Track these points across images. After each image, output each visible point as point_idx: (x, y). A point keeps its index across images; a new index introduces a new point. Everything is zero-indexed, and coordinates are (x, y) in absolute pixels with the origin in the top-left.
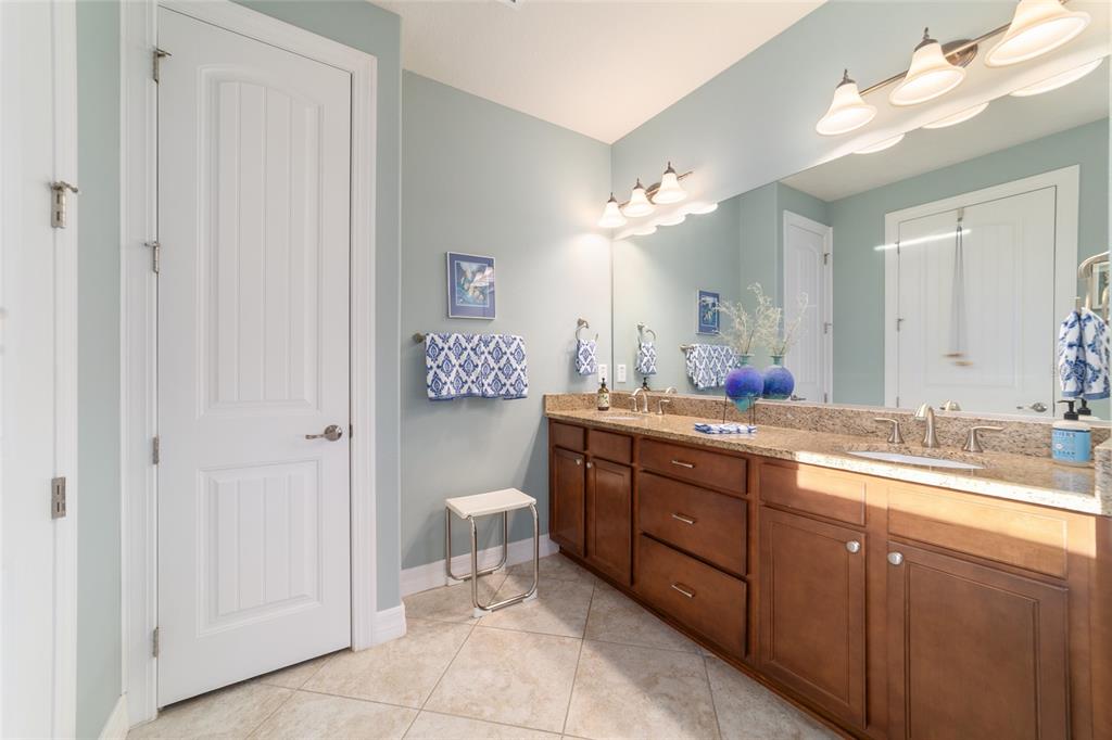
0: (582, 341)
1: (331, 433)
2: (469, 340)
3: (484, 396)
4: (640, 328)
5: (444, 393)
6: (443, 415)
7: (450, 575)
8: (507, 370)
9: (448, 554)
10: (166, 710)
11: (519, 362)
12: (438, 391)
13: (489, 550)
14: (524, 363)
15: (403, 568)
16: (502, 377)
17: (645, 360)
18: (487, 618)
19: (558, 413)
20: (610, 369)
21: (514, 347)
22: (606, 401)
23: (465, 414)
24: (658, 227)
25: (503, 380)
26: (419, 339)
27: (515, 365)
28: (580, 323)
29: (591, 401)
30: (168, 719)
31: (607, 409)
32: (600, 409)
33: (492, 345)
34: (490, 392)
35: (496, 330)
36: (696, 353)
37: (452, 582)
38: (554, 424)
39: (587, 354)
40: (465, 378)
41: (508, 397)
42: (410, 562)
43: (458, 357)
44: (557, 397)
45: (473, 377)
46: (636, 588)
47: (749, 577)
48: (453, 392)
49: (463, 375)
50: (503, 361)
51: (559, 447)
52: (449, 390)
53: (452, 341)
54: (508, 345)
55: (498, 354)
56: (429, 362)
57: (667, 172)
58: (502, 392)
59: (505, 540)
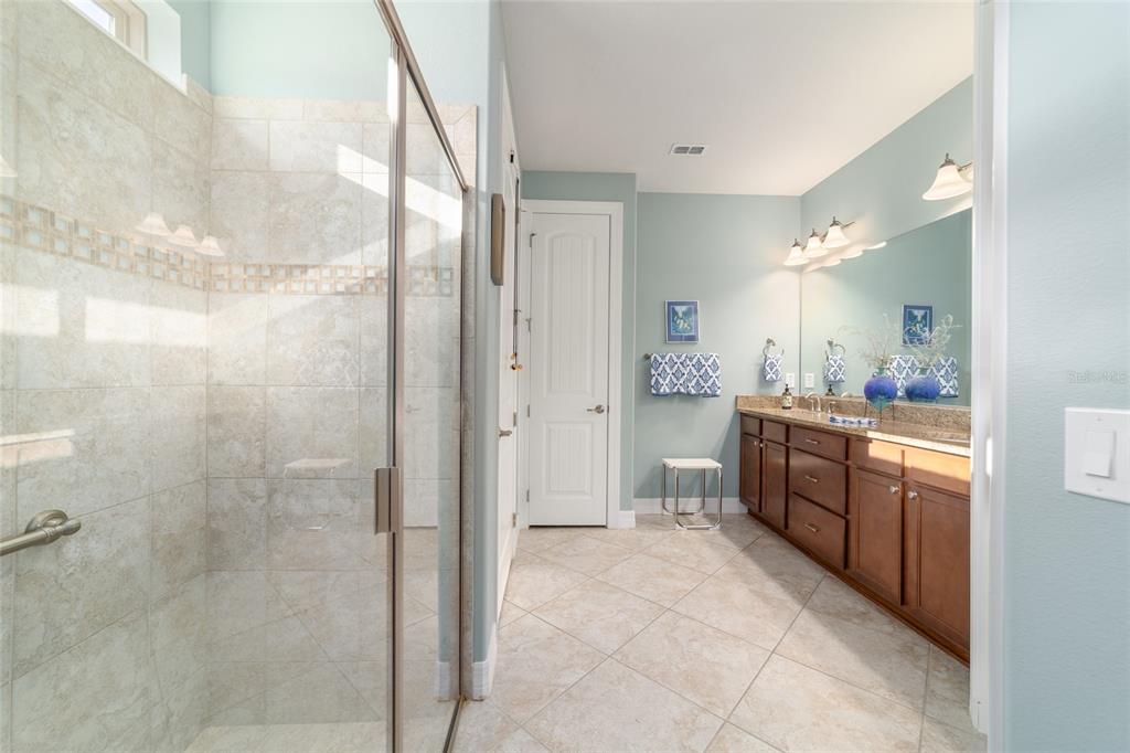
0: (769, 355)
1: (599, 409)
2: (679, 358)
3: (689, 394)
4: (830, 343)
5: (662, 390)
6: (662, 405)
7: (664, 507)
8: (706, 377)
9: (664, 495)
10: (531, 527)
11: (714, 372)
12: (658, 390)
13: (692, 499)
14: (719, 372)
15: (635, 497)
16: (701, 382)
17: (832, 370)
18: (683, 531)
19: (746, 409)
20: (798, 379)
21: (711, 361)
22: (788, 402)
23: (676, 405)
24: (842, 260)
25: (703, 384)
26: (647, 357)
27: (711, 373)
28: (769, 341)
29: (778, 402)
30: (533, 530)
31: (790, 408)
32: (784, 408)
33: (695, 361)
34: (693, 392)
35: (697, 351)
36: (895, 364)
37: (665, 513)
38: (743, 416)
39: (772, 366)
40: (675, 382)
41: (706, 395)
42: (640, 494)
43: (671, 368)
44: (747, 397)
45: (681, 382)
46: (788, 532)
47: (849, 517)
48: (668, 391)
49: (674, 380)
50: (703, 371)
51: (746, 434)
52: (665, 389)
53: (667, 359)
54: (706, 360)
55: (699, 366)
56: (653, 372)
57: (832, 225)
58: (702, 392)
59: (704, 495)
